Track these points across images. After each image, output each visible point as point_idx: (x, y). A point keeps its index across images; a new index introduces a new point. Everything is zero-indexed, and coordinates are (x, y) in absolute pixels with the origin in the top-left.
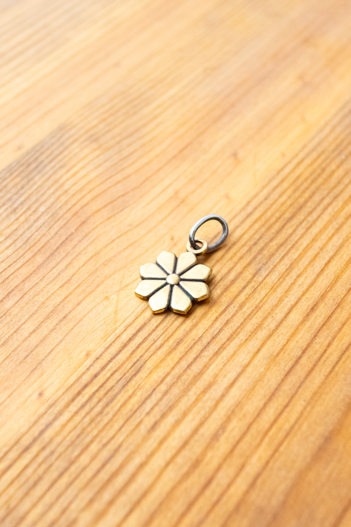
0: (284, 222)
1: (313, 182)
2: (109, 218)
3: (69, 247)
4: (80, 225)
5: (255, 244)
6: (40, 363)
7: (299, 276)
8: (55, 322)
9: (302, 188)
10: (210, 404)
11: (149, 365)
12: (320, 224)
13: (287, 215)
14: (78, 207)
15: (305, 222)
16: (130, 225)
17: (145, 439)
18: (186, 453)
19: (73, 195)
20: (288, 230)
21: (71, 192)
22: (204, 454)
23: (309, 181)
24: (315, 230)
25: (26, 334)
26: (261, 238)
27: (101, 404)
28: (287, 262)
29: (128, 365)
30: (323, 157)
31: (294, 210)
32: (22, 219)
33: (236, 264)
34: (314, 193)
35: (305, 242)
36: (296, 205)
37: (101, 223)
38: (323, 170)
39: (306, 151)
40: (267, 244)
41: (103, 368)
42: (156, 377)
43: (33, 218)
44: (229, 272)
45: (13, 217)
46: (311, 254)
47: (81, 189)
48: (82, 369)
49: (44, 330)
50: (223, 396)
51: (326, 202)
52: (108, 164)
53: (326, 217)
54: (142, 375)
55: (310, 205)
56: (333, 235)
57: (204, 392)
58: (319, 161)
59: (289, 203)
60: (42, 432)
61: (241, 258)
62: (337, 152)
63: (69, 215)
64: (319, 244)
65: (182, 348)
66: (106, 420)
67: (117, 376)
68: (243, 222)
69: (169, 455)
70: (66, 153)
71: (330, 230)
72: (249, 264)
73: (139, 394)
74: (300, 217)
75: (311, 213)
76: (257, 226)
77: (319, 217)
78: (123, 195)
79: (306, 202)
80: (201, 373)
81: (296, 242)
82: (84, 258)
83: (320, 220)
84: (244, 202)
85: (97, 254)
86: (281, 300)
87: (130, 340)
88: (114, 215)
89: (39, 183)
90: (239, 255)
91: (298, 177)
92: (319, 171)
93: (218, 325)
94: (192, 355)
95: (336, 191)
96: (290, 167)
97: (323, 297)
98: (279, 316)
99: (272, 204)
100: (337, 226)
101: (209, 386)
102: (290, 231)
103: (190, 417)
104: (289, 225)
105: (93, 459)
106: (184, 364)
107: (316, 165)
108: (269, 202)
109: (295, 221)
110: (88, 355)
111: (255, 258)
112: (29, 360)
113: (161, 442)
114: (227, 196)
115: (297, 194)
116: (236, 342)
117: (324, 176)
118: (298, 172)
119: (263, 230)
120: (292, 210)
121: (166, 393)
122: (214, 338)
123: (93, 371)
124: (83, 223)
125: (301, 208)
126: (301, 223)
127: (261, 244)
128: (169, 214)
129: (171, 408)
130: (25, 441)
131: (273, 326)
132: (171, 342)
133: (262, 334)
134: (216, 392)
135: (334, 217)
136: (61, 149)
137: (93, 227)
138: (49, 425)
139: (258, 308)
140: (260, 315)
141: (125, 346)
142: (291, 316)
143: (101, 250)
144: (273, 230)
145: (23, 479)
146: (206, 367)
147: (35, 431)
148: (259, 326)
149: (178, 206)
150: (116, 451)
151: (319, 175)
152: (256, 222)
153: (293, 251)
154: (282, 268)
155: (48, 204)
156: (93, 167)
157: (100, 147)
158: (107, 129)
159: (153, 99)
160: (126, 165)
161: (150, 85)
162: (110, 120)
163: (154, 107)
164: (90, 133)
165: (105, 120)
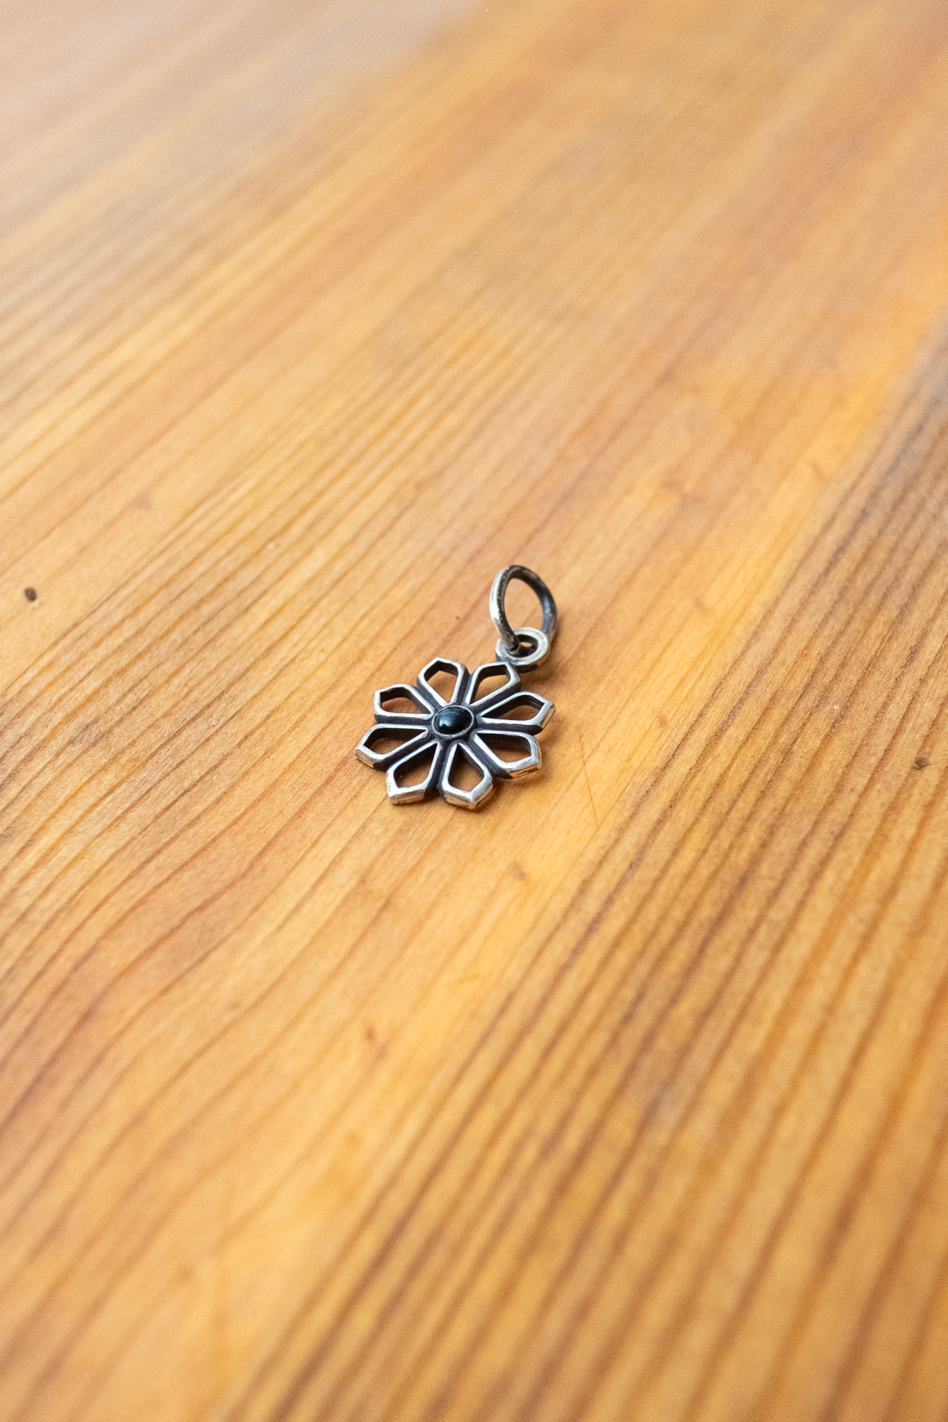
0: (702, 935)
1: (763, 795)
2: (165, 991)
3: (46, 1109)
4: (79, 1026)
5: (628, 1018)
7: (779, 1112)
9: (735, 817)
12: (810, 928)
13: (707, 911)
14: (63, 965)
15: (764, 929)
16: (234, 1006)
19: (47, 926)
20: (719, 961)
21: (39, 917)
23: (752, 794)
24: (798, 950)
26: (640, 997)
28: (733, 1067)
30: (777, 715)
31: (726, 893)
33: (578, 1095)
34: (772, 831)
35: (776, 993)
36: (728, 876)
37: (141, 1012)
38: (787, 754)
40: (662, 1017)
44: (563, 1124)
46: (800, 1031)
47: (70, 905)
51: (812, 854)
52: (145, 811)
53: (822, 903)
55: (769, 869)
56: (856, 959)
58: (770, 727)
59: (704, 871)
61: (592, 1072)
62: (814, 694)
63: (37, 997)
64: (818, 994)
68: (577, 950)
71: (844, 945)
72: (620, 1091)
74: (747, 912)
75: (774, 895)
76: (622, 958)
77: (801, 904)
78: (202, 908)
79: (755, 861)
81: (751, 997)
82: (97, 1141)
83: (807, 916)
84: (573, 885)
85: (138, 1119)
86: (737, 1206)
88: (179, 979)
90: (583, 1064)
91: (718, 785)
92: (773, 759)
93: (555, 1323)
95: (837, 816)
96: (690, 754)
97: (865, 1175)
98: (741, 1258)
99: (657, 881)
100: (861, 929)
102: (724, 962)
104: (718, 943)
107: (762, 741)
108: (647, 873)
109: (734, 929)
111: (632, 1068)
114: (518, 872)
115: (725, 838)
117: (792, 772)
118: (714, 769)
119: (643, 968)
120: (718, 893)
124: (87, 1017)
125: (743, 882)
126: (752, 932)
127: (645, 1017)
128: (351, 953)
133: (700, 1336)
135: (847, 900)
137: (116, 1029)
143: (151, 1103)
144: (674, 967)
148: (686, 1311)
149: (375, 921)
151: (778, 771)
152: (617, 943)
153: (745, 1028)
154: (722, 1091)
156: (99, 828)
157: (114, 759)
158: (131, 699)
159: (257, 591)
160: (199, 808)
161: (244, 551)
162: (136, 672)
163: (263, 617)
164: (82, 719)
165: (121, 672)
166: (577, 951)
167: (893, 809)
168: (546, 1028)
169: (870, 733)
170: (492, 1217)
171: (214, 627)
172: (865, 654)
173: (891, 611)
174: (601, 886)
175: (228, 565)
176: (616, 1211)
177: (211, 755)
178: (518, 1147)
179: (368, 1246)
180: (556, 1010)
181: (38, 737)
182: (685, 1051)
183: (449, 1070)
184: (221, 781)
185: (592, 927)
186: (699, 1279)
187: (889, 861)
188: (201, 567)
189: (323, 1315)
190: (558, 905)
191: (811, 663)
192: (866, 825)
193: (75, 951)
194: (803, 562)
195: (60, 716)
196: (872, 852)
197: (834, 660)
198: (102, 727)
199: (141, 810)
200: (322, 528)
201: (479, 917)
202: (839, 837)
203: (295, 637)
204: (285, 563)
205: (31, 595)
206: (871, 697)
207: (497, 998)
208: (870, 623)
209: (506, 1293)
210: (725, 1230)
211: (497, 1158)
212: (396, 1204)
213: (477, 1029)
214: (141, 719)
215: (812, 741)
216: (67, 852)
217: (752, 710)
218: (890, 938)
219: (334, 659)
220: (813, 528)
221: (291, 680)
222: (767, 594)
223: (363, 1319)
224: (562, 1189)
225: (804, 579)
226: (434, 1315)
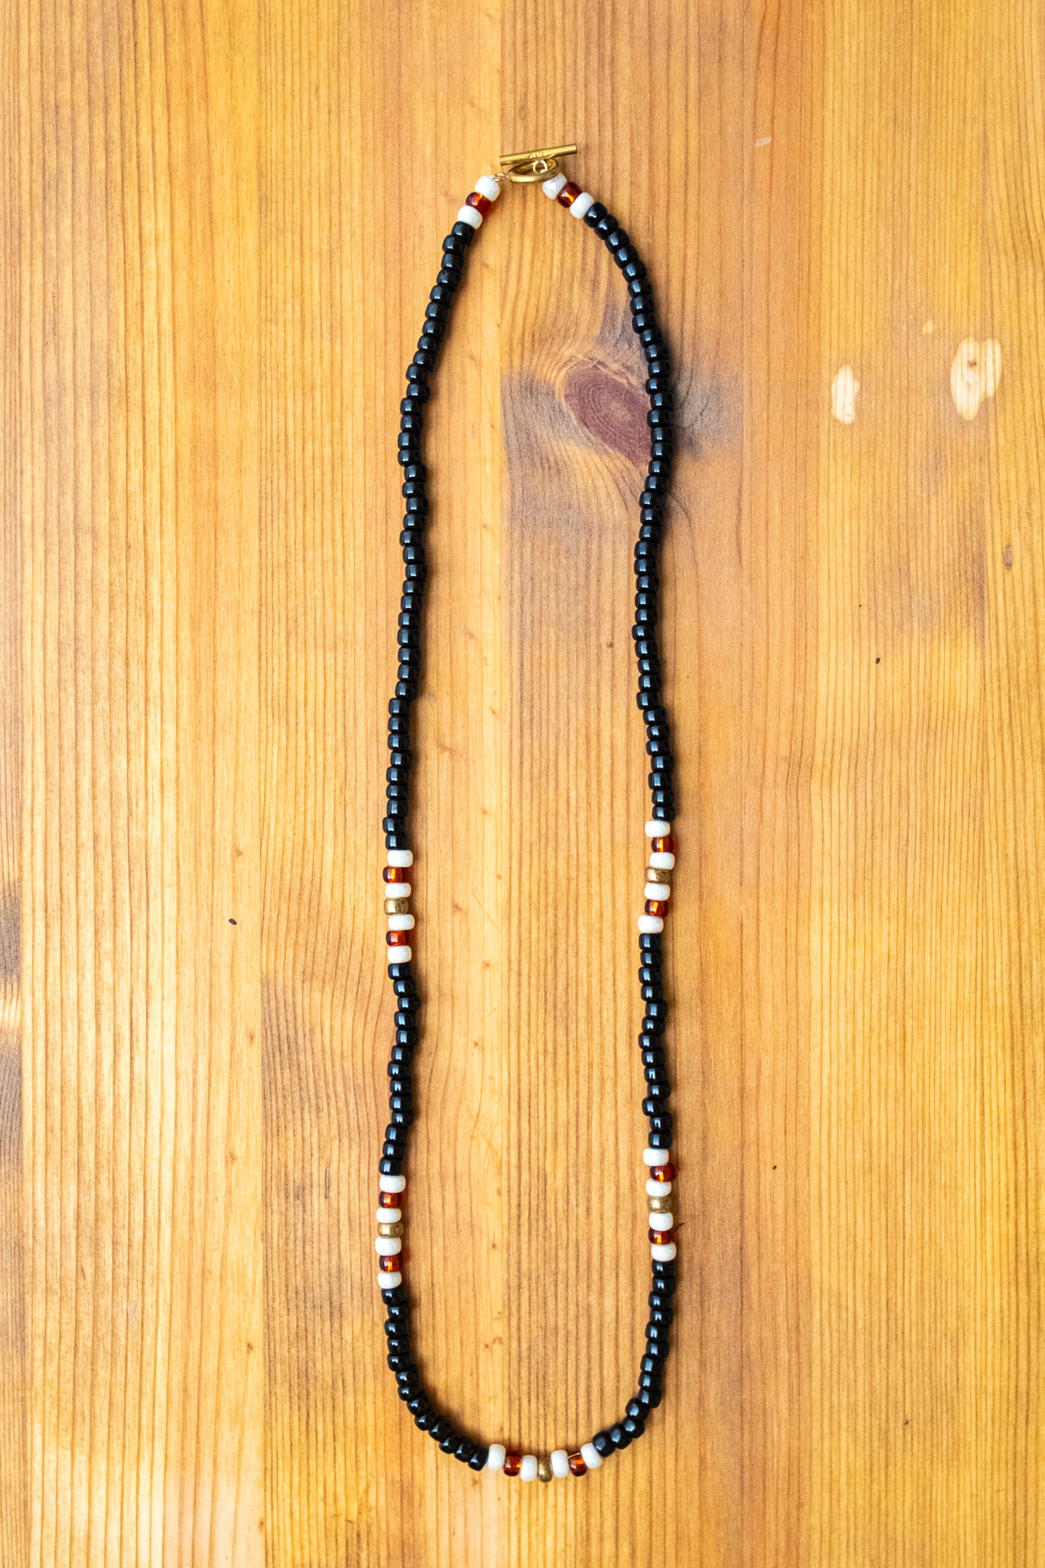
0: (553, 960)
1: (546, 894)
5: (545, 1001)
6: (472, 1225)
7: (601, 1012)
8: (451, 1184)
9: (542, 908)
10: (612, 1168)
11: (549, 1170)
12: (583, 942)
13: (550, 951)
14: (368, 1068)
15: (570, 948)
17: (589, 1224)
18: (622, 1214)
20: (562, 969)
21: (349, 1053)
22: (634, 1207)
23: (543, 896)
24: (583, 952)
25: (440, 1210)
26: (545, 992)
27: (541, 1223)
28: (582, 1002)
29: (534, 1181)
30: (535, 855)
32: (333, 1111)
33: (545, 1033)
34: (555, 908)
35: (583, 971)
36: (550, 933)
38: (546, 872)
39: (515, 857)
40: (555, 996)
41: (519, 1196)
42: (560, 1175)
43: (341, 1104)
44: (545, 1044)
45: (324, 1114)
46: (595, 981)
48: (505, 1208)
49: (450, 1197)
50: (617, 1157)
51: (571, 912)
52: (350, 998)
53: (582, 931)
54: (550, 1181)
55: (561, 925)
56: (600, 947)
57: (602, 1162)
58: (535, 862)
59: (542, 935)
60: (519, 1270)
62: (543, 839)
63: (369, 1080)
64: (595, 965)
65: (561, 1140)
66: (553, 1231)
67: (534, 1193)
69: (613, 1224)
70: (299, 1012)
71: (595, 944)
72: (555, 1026)
73: (559, 1196)
74: (562, 946)
75: (567, 935)
76: (533, 981)
77: (577, 934)
79: (556, 924)
80: (589, 1151)
81: (576, 976)
83: (580, 938)
84: (505, 960)
86: (602, 1046)
87: (519, 1159)
89: (310, 1063)
90: (541, 1022)
91: (530, 896)
92: (542, 876)
93: (572, 1101)
94: (573, 1140)
95: (572, 893)
96: (515, 888)
98: (611, 1061)
99: (530, 948)
101: (602, 1154)
102: (564, 967)
103: (606, 1188)
104: (558, 961)
105: (567, 1260)
106: (572, 1151)
107: (535, 870)
108: (525, 944)
109: (561, 954)
110: (499, 1192)
111: (555, 1017)
112: (461, 1227)
113: (602, 1219)
114: (487, 965)
115: (543, 919)
116: (595, 1107)
117: (551, 880)
118: (525, 890)
119: (541, 981)
120: (550, 942)
121: (577, 1182)
122: (577, 1114)
123: (514, 1203)
125: (555, 933)
126: (566, 952)
127: (550, 998)
129: (589, 1191)
130: (514, 1283)
131: (611, 1073)
132: (549, 1140)
133: (609, 1086)
134: (610, 1155)
135: (589, 926)
136: (290, 1009)
138: (519, 1263)
139: (590, 1064)
140: (595, 1069)
141: (519, 1167)
142: (619, 1054)
144: (550, 977)
145: (535, 1306)
146: (589, 1141)
147: (514, 1272)
150: (577, 1244)
154: (582, 1012)
155: (339, 1080)
156: (340, 1013)
157: (324, 981)
158: (309, 954)
159: (317, 879)
160: (367, 988)
161: (298, 860)
162: (301, 940)
163: (329, 891)
164: (299, 970)
165: (296, 943)
166: (519, 985)
167: (589, 880)
168: (524, 1016)
169: (569, 849)
170: (541, 1082)
171: (314, 903)
172: (552, 811)
173: (552, 785)
174: (514, 958)
175: (297, 871)
176: (572, 1064)
177: (355, 963)
178: (537, 1058)
179: (514, 1106)
180: (524, 1009)
181: (290, 984)
182: (567, 1003)
183: (505, 1044)
184: (367, 974)
185: (520, 974)
186: (602, 1071)
187: (596, 904)
188: (287, 877)
189: (514, 1129)
190: (505, 969)
191: (535, 826)
192: (583, 891)
193: (368, 1060)
194: (511, 770)
195: (290, 973)
196: (590, 904)
197: (543, 820)
198: (308, 971)
199: (349, 998)
200: (319, 835)
201: (483, 986)
202: (577, 901)
203: (347, 896)
204: (317, 858)
205: (233, 922)
206: (562, 832)
207: (505, 1014)
208: (547, 794)
209: (556, 1100)
210: (602, 1053)
211: (533, 1064)
212: (514, 1090)
213: (505, 1028)
214: (319, 959)
215: (552, 862)
216: (337, 1027)
217: (526, 856)
218: (607, 933)
219: (369, 900)
220: (506, 749)
221: (360, 916)
222: (506, 794)
223: (525, 1125)
224: (555, 1064)
225: (515, 780)
226: (542, 1115)
